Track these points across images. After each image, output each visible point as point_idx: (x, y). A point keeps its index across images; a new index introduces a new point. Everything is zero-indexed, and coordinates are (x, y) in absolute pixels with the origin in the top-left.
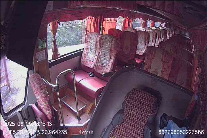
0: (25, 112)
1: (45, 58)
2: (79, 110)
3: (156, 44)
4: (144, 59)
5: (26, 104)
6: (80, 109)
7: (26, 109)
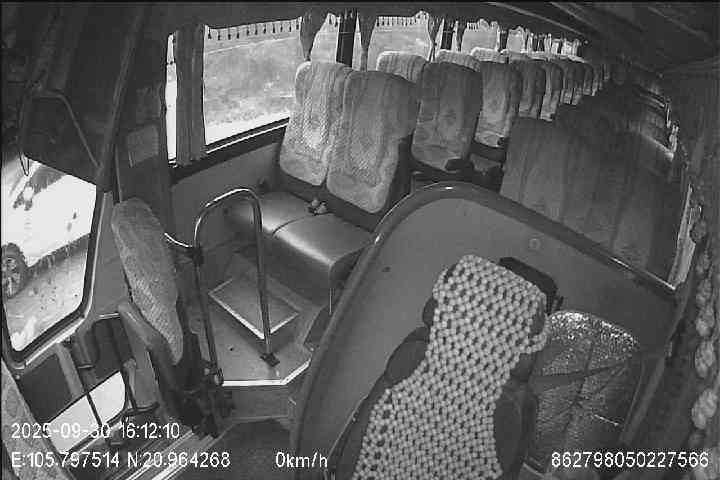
0: (83, 345)
1: (157, 153)
2: (272, 331)
3: (547, 111)
4: (503, 161)
5: (86, 313)
6: (276, 328)
7: (88, 332)
